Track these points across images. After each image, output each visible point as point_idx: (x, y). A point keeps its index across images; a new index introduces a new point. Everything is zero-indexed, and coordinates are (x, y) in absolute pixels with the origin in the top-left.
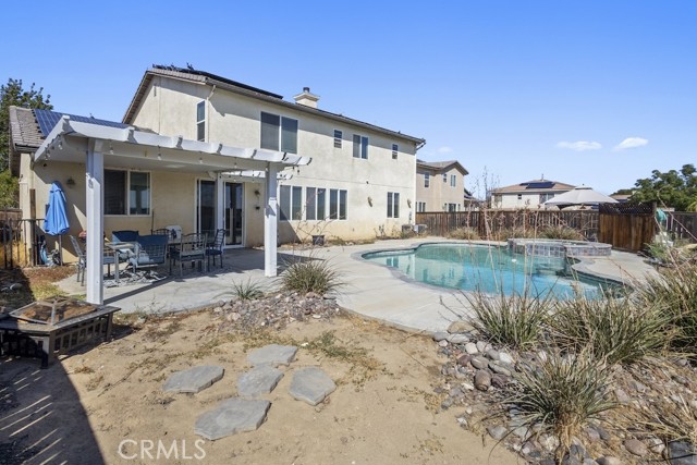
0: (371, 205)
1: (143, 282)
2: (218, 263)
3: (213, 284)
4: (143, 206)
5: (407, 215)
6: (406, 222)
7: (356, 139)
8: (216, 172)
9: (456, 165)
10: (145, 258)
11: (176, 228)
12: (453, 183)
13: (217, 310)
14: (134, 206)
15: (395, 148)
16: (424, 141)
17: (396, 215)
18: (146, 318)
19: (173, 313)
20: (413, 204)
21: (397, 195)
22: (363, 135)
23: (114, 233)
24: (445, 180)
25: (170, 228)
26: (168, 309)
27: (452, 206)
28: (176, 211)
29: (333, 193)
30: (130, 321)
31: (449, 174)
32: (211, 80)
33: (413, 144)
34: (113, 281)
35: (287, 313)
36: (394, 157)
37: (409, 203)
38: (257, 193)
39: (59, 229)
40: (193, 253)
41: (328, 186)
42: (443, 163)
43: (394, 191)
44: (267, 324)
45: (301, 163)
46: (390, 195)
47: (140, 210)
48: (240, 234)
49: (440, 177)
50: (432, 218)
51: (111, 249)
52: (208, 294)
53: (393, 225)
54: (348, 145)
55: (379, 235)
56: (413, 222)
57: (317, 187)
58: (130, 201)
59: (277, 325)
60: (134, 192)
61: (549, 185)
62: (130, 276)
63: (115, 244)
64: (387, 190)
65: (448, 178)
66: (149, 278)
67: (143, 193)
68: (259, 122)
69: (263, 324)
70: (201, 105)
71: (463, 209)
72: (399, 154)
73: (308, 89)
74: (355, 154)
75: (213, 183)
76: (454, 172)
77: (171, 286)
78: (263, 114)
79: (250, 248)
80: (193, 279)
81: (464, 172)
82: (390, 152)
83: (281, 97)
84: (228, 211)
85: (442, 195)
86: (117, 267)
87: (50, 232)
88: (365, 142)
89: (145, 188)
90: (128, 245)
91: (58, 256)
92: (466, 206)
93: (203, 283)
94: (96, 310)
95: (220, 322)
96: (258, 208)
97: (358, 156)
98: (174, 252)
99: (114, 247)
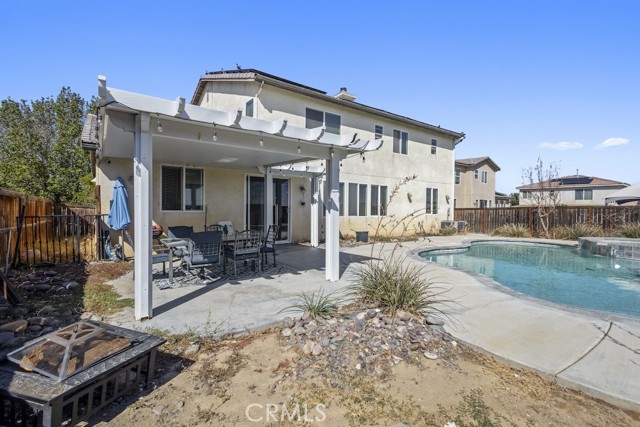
0: (410, 201)
1: (196, 283)
2: (271, 261)
3: (271, 289)
4: (197, 204)
5: (445, 212)
6: (445, 219)
7: (397, 134)
8: (266, 166)
9: (488, 162)
10: (199, 258)
11: (228, 223)
12: (484, 180)
13: (287, 332)
14: (190, 203)
15: (434, 143)
16: (463, 135)
17: (435, 212)
18: (200, 342)
19: (231, 335)
20: (452, 201)
21: (435, 191)
22: (403, 129)
23: (170, 228)
24: (476, 176)
25: (222, 223)
26: (226, 329)
27: (483, 203)
28: (226, 207)
29: (374, 188)
30: (180, 349)
31: (480, 170)
32: (260, 76)
33: (452, 138)
34: (167, 280)
35: (386, 347)
36: (433, 152)
37: (447, 199)
38: (302, 189)
39: (121, 225)
40: (248, 251)
41: (369, 182)
42: (474, 160)
43: (433, 187)
44: (363, 366)
45: (368, 147)
46: (428, 190)
47: (193, 206)
48: (285, 229)
49: (471, 174)
50: (471, 215)
51: (165, 246)
52: (269, 304)
53: (431, 222)
54: (388, 140)
55: (419, 231)
56: (452, 219)
57: (359, 183)
58: (186, 198)
59: (379, 370)
60: (190, 190)
61: (587, 180)
62: (184, 275)
63: (169, 240)
64: (425, 186)
65: (480, 175)
66: (203, 278)
67: (197, 190)
68: (304, 118)
69: (358, 367)
70: (250, 104)
71: (494, 205)
72: (438, 148)
73: (345, 89)
74: (396, 150)
75: (262, 180)
76: (486, 168)
77: (225, 290)
78: (307, 110)
79: (295, 244)
80: (249, 281)
81: (496, 168)
82: (429, 147)
83: (325, 93)
84: (274, 207)
85: (474, 192)
86: (171, 265)
87: (114, 228)
88: (405, 137)
89: (199, 186)
90: (183, 242)
91: (120, 250)
92: (496, 203)
93: (260, 287)
94: (133, 345)
95: (294, 355)
96: (303, 204)
97: (398, 152)
98: (228, 250)
99: (168, 244)
